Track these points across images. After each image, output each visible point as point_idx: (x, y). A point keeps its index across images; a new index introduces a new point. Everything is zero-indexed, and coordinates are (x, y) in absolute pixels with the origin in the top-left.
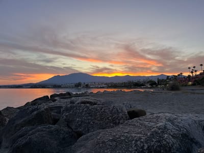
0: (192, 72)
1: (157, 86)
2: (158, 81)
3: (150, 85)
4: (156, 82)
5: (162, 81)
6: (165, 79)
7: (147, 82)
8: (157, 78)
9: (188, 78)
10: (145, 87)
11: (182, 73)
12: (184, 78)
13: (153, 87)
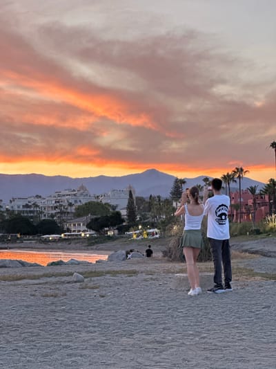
1: (122, 230)
2: (130, 208)
3: (89, 226)
4: (118, 214)
5: (150, 204)
6: (166, 194)
7: (73, 209)
8: (126, 190)
9: (270, 193)
10: (66, 237)
11: (242, 170)
12: (250, 193)
13: (105, 240)
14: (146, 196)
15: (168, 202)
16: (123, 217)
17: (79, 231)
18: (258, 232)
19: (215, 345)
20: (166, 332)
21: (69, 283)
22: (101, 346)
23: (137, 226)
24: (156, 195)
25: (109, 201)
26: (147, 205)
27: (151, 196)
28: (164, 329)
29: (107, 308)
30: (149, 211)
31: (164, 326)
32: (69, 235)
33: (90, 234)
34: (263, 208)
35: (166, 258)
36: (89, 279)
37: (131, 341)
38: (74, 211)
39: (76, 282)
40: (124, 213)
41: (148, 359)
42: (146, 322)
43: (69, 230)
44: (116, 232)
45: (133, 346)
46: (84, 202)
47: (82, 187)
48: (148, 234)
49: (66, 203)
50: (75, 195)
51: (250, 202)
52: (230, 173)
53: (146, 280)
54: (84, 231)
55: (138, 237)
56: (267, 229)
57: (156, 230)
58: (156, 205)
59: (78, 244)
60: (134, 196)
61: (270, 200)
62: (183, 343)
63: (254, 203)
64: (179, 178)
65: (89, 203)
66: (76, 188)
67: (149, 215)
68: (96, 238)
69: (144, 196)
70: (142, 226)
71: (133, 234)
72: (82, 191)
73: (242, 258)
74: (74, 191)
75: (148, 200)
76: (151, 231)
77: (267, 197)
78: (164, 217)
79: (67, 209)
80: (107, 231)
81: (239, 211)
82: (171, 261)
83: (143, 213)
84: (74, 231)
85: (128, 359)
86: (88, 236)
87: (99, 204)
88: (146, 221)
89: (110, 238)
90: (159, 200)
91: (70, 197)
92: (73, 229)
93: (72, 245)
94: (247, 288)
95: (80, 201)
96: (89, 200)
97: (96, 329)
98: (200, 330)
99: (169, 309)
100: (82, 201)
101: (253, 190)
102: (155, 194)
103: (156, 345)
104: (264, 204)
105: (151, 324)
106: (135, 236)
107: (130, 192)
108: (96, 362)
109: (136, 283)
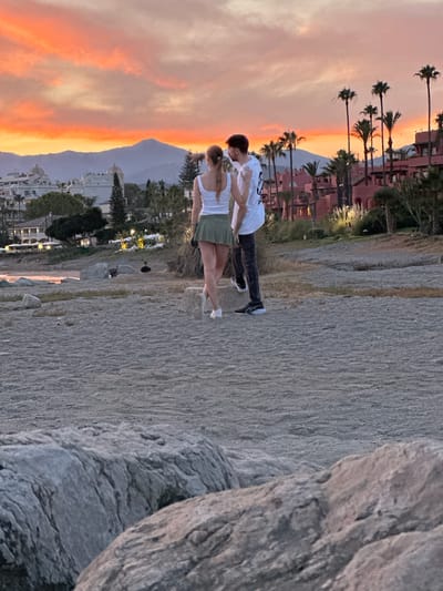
0: (365, 130)
1: (104, 237)
2: (116, 201)
3: (51, 233)
4: (97, 212)
5: (148, 194)
6: (173, 178)
7: (22, 206)
8: (109, 173)
9: (338, 173)
10: (14, 251)
11: (294, 135)
12: (308, 174)
13: (75, 254)
14: (141, 182)
15: (176, 190)
16: (104, 217)
17: (34, 241)
18: (320, 235)
19: (248, 378)
20: (169, 364)
21: (16, 309)
22: (65, 386)
23: (128, 230)
24: (157, 181)
25: (81, 192)
26: (142, 197)
27: (149, 182)
28: (167, 361)
29: (77, 338)
30: (146, 206)
31: (167, 357)
32: (17, 248)
33: (52, 246)
34: (328, 197)
35: (173, 273)
36: (49, 304)
37: (115, 378)
38: (24, 209)
39: (28, 308)
40: (106, 209)
41: (141, 399)
42: (139, 353)
43: (17, 240)
44: (94, 240)
45: (117, 383)
46: (40, 193)
47: (37, 170)
48: (145, 242)
49: (10, 197)
50: (25, 182)
51: (308, 188)
52: (275, 142)
53: (140, 302)
54: (42, 241)
55: (129, 246)
56: (335, 229)
57: (158, 236)
58: (158, 195)
59: (32, 263)
60: (121, 183)
61: (338, 184)
62: (197, 377)
63: (315, 189)
64: (194, 152)
65: (49, 195)
66: (27, 171)
67: (147, 211)
68: (62, 251)
69: (138, 183)
70: (136, 230)
71: (122, 243)
72: (37, 176)
73: (295, 270)
74: (23, 175)
75: (144, 188)
76: (150, 237)
77: (334, 179)
78: (171, 215)
79: (12, 205)
80: (80, 239)
81: (290, 203)
82: (182, 278)
83: (137, 210)
84: (26, 241)
85: (109, 401)
86: (49, 248)
87: (66, 197)
88: (143, 221)
89: (85, 251)
90: (163, 188)
91: (18, 186)
92: (24, 239)
93: (24, 264)
94: (301, 307)
95: (34, 192)
96: (49, 191)
97: (60, 364)
98: (224, 360)
99: (176, 337)
100: (37, 190)
101: (312, 168)
102: (156, 179)
103: (154, 382)
104: (330, 190)
105: (148, 356)
106: (124, 247)
107: (116, 176)
108: (58, 406)
109: (124, 307)
